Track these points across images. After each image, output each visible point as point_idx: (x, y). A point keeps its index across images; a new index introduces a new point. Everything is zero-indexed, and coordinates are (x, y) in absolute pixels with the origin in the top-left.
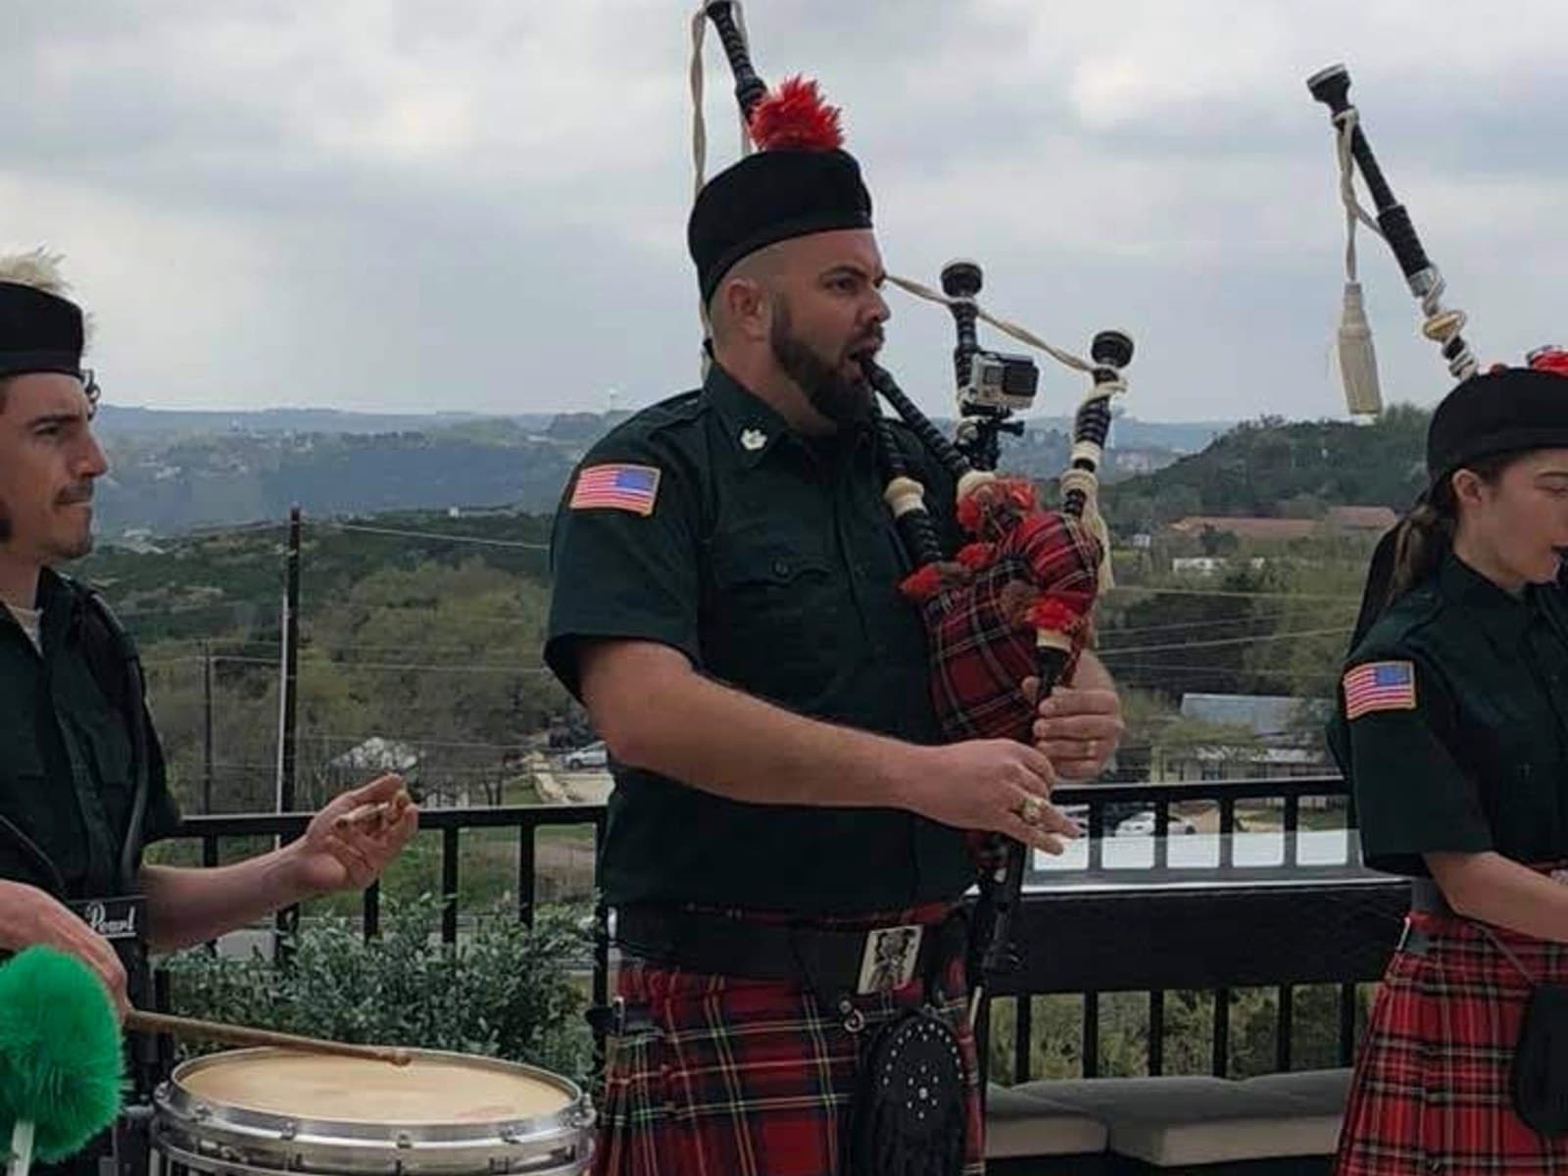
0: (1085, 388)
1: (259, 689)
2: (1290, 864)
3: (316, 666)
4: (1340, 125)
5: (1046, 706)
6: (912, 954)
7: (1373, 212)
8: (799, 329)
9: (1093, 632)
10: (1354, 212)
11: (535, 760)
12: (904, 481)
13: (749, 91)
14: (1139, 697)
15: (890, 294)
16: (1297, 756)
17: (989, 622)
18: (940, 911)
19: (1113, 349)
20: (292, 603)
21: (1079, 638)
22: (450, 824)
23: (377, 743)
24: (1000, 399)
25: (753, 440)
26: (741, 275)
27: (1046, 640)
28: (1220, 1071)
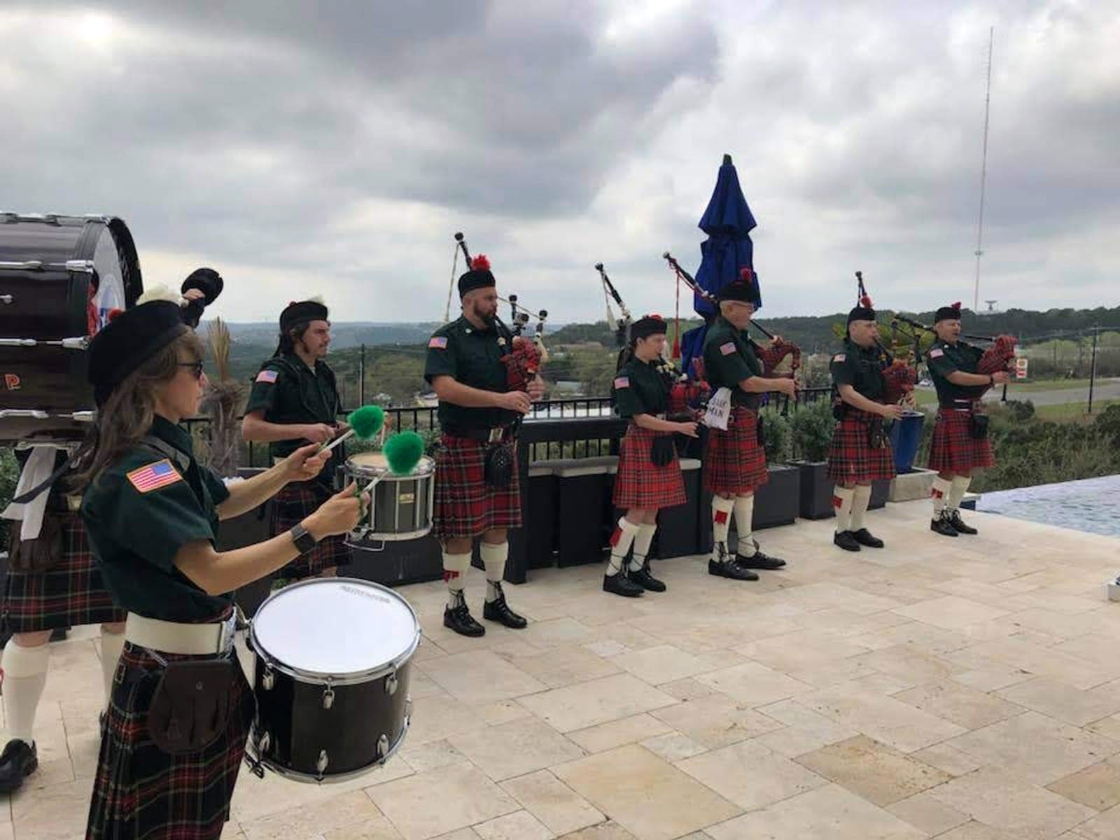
0: (538, 321)
1: (355, 383)
2: (562, 417)
3: (368, 378)
4: (602, 274)
5: (529, 384)
6: (501, 434)
7: (610, 291)
8: (480, 308)
9: (539, 369)
10: (606, 291)
11: (417, 397)
12: (501, 339)
13: (468, 260)
14: (547, 382)
15: (498, 301)
16: (580, 395)
17: (519, 367)
18: (508, 425)
19: (544, 314)
20: (363, 363)
21: (536, 371)
22: (399, 411)
23: (382, 395)
24: (521, 322)
25: (468, 331)
26: (468, 295)
27: (530, 371)
28: (574, 458)
